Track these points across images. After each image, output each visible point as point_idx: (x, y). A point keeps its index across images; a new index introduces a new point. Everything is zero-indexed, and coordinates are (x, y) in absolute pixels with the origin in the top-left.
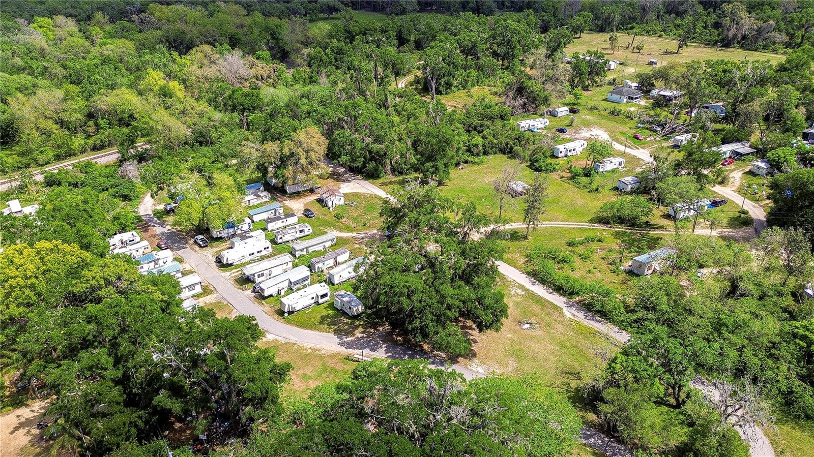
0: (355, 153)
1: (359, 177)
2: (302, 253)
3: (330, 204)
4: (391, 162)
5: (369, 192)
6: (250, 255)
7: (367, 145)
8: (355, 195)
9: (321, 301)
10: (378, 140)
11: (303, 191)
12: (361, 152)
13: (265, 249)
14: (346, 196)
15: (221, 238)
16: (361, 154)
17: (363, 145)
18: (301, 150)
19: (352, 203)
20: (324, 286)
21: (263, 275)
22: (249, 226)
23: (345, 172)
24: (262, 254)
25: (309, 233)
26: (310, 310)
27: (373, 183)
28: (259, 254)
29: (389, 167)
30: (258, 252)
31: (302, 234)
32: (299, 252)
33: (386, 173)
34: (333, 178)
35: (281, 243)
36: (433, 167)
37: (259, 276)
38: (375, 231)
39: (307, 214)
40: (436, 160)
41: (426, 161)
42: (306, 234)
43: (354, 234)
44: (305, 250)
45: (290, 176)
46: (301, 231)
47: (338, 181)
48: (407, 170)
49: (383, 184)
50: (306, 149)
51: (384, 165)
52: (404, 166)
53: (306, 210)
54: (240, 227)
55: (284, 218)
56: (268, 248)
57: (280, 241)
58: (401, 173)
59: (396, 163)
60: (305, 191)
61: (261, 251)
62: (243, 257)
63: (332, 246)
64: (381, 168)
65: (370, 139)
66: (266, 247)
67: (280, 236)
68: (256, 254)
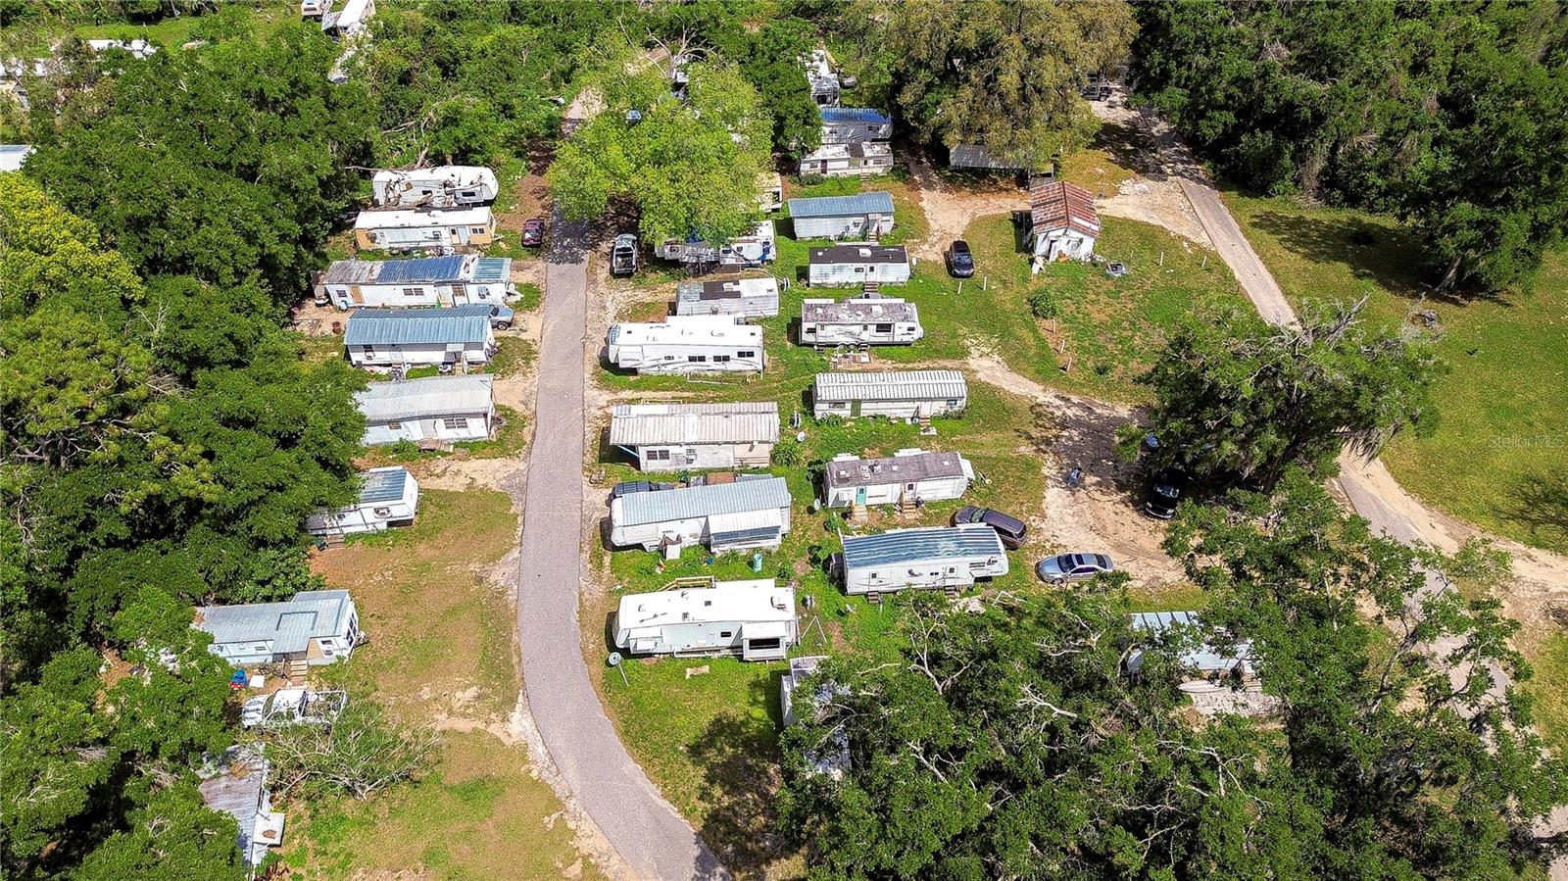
0: (1211, 91)
1: (1203, 169)
2: (837, 412)
3: (1041, 248)
4: (1334, 150)
5: (1203, 239)
6: (692, 359)
7: (1265, 75)
8: (1148, 237)
9: (750, 654)
10: (1318, 61)
11: (999, 172)
12: (1234, 90)
13: (741, 354)
14: (1111, 229)
15: (676, 264)
16: (1229, 97)
17: (1250, 69)
18: (1017, 42)
19: (1115, 267)
20: (781, 607)
21: (665, 455)
22: (766, 251)
23: (1167, 140)
24: (731, 366)
25: (906, 339)
26: (706, 669)
27: (1234, 209)
28: (719, 366)
29: (1319, 164)
30: (717, 359)
31: (883, 337)
32: (825, 406)
33: (1297, 182)
34: (1118, 151)
35: (811, 345)
36: (1479, 224)
37: (651, 455)
38: (1123, 411)
39: (958, 259)
40: (1502, 201)
41: (1462, 195)
42: (897, 339)
43: (1044, 395)
44: (848, 406)
45: (956, 120)
46: (883, 328)
47: (1125, 165)
48: (1380, 194)
49: (1265, 223)
50: (1034, 42)
51: (1299, 157)
52: (1372, 177)
53: (960, 247)
54: (734, 247)
55: (865, 260)
56: (751, 354)
57: (806, 338)
58: (1353, 200)
59: (1352, 158)
60: (1004, 173)
61: (726, 359)
62: (669, 358)
63: (946, 416)
64: (1287, 161)
65: (1286, 53)
66: (746, 350)
67: (812, 325)
68: (710, 363)
